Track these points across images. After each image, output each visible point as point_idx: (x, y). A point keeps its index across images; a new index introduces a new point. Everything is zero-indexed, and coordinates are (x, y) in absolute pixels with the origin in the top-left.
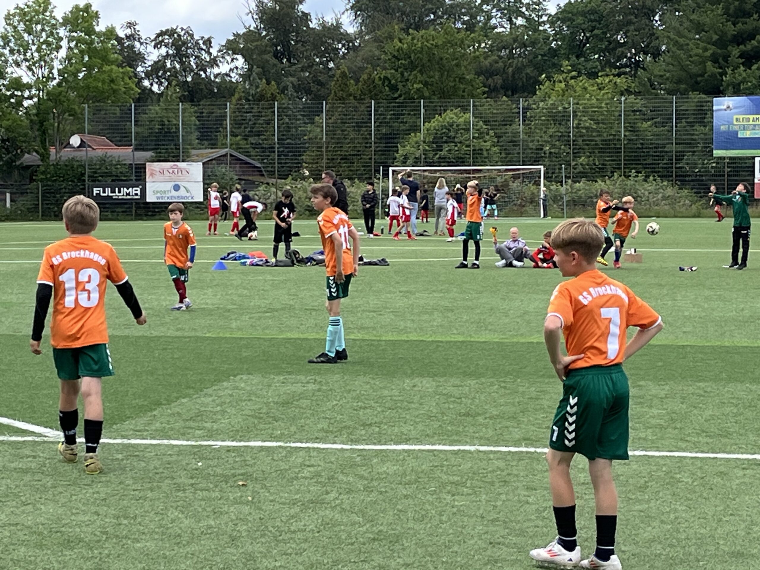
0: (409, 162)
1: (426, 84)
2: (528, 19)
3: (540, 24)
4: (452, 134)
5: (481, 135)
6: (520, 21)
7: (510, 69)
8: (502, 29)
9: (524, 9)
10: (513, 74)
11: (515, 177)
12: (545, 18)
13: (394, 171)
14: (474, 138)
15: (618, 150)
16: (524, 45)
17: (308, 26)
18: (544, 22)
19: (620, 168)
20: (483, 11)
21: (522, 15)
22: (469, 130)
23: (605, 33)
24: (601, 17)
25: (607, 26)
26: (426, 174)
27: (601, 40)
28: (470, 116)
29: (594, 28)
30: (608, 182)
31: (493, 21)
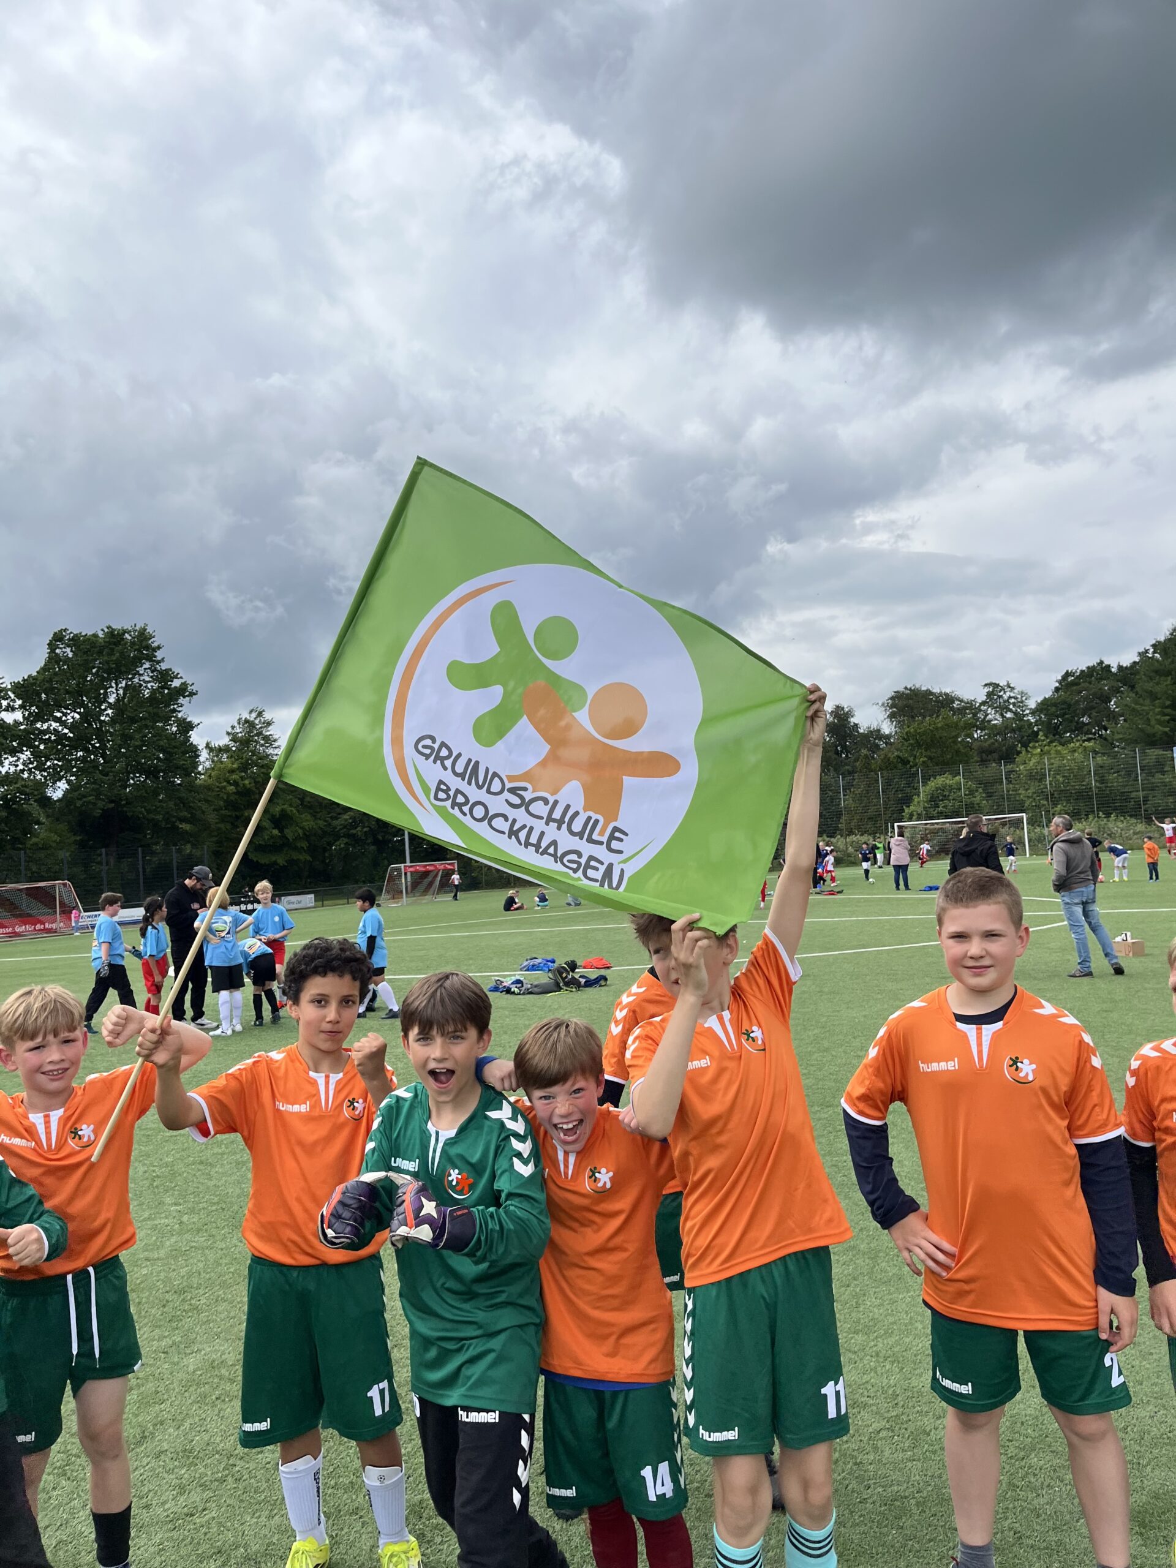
0: (914, 818)
1: (930, 758)
2: (1015, 713)
3: (1024, 716)
4: (947, 793)
5: (972, 793)
6: (1009, 715)
7: (1004, 748)
8: (996, 722)
9: (1011, 707)
10: (1007, 750)
11: (1004, 824)
12: (1028, 712)
13: (899, 827)
14: (965, 795)
15: (1091, 798)
16: (1013, 731)
17: (858, 732)
18: (1027, 715)
19: (1094, 811)
20: (981, 710)
21: (1011, 711)
22: (960, 789)
23: (1073, 717)
24: (1069, 706)
25: (1075, 711)
26: (928, 826)
27: (1071, 722)
28: (960, 779)
29: (1065, 714)
30: (1084, 823)
31: (990, 717)
